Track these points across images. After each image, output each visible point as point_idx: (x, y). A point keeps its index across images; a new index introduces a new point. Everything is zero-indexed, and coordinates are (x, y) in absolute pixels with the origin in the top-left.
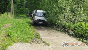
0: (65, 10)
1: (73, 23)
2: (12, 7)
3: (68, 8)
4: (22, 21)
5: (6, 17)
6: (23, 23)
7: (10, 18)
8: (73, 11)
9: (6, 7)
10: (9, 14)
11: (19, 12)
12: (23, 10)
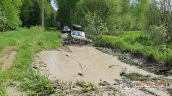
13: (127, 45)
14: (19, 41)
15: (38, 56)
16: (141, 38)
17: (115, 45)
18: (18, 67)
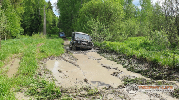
0: (93, 30)
1: (100, 41)
2: (45, 28)
3: (96, 28)
4: (54, 41)
5: (39, 37)
6: (55, 42)
7: (43, 38)
8: (100, 31)
9: (38, 28)
10: (42, 34)
11: (51, 33)
12: (56, 30)
13: (131, 51)
14: (21, 49)
15: (42, 64)
16: (146, 43)
17: (120, 51)
18: (24, 74)
